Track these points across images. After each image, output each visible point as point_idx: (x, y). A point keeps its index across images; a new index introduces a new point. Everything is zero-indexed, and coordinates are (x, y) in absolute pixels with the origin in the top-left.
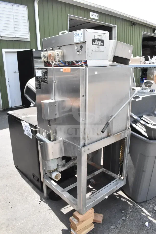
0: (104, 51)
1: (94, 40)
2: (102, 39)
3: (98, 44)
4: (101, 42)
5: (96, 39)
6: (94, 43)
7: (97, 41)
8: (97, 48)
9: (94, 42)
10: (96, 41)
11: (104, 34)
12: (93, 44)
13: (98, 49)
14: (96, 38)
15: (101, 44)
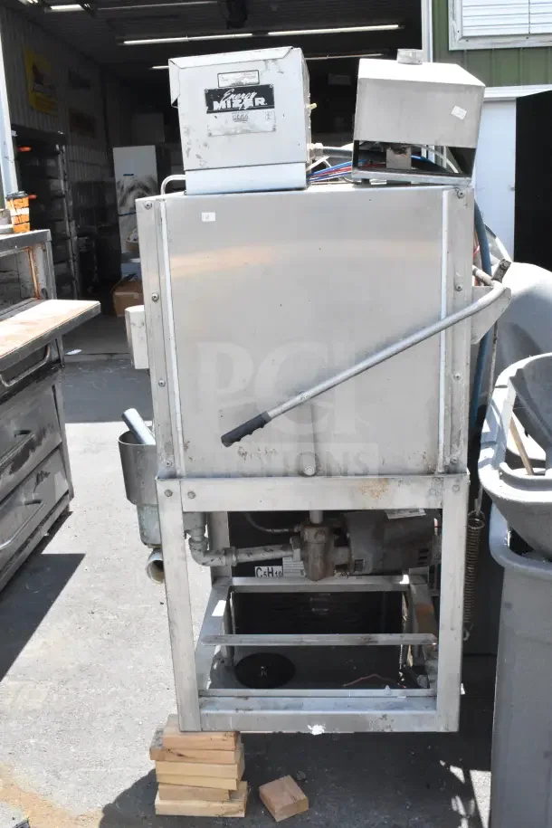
0: (274, 130)
1: (213, 96)
2: (263, 83)
3: (234, 106)
4: (256, 96)
5: (226, 90)
6: (216, 105)
7: (232, 96)
8: (237, 120)
9: (215, 103)
10: (226, 95)
11: (270, 62)
12: (211, 110)
13: (238, 124)
14: (223, 85)
15: (257, 104)
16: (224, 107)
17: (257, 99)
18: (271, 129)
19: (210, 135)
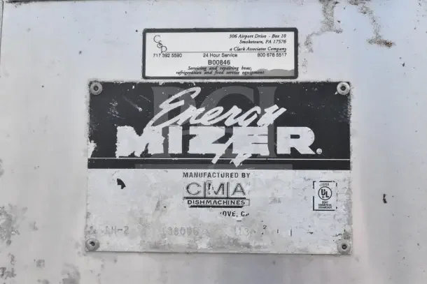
4: (281, 122)
5: (172, 86)
6: (127, 141)
7: (191, 112)
10: (166, 107)
12: (104, 157)
14: (161, 69)
15: (283, 148)
16: (156, 149)
17: (284, 132)
18: (332, 248)
19: (93, 246)
